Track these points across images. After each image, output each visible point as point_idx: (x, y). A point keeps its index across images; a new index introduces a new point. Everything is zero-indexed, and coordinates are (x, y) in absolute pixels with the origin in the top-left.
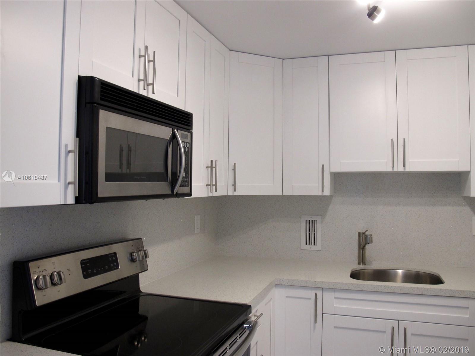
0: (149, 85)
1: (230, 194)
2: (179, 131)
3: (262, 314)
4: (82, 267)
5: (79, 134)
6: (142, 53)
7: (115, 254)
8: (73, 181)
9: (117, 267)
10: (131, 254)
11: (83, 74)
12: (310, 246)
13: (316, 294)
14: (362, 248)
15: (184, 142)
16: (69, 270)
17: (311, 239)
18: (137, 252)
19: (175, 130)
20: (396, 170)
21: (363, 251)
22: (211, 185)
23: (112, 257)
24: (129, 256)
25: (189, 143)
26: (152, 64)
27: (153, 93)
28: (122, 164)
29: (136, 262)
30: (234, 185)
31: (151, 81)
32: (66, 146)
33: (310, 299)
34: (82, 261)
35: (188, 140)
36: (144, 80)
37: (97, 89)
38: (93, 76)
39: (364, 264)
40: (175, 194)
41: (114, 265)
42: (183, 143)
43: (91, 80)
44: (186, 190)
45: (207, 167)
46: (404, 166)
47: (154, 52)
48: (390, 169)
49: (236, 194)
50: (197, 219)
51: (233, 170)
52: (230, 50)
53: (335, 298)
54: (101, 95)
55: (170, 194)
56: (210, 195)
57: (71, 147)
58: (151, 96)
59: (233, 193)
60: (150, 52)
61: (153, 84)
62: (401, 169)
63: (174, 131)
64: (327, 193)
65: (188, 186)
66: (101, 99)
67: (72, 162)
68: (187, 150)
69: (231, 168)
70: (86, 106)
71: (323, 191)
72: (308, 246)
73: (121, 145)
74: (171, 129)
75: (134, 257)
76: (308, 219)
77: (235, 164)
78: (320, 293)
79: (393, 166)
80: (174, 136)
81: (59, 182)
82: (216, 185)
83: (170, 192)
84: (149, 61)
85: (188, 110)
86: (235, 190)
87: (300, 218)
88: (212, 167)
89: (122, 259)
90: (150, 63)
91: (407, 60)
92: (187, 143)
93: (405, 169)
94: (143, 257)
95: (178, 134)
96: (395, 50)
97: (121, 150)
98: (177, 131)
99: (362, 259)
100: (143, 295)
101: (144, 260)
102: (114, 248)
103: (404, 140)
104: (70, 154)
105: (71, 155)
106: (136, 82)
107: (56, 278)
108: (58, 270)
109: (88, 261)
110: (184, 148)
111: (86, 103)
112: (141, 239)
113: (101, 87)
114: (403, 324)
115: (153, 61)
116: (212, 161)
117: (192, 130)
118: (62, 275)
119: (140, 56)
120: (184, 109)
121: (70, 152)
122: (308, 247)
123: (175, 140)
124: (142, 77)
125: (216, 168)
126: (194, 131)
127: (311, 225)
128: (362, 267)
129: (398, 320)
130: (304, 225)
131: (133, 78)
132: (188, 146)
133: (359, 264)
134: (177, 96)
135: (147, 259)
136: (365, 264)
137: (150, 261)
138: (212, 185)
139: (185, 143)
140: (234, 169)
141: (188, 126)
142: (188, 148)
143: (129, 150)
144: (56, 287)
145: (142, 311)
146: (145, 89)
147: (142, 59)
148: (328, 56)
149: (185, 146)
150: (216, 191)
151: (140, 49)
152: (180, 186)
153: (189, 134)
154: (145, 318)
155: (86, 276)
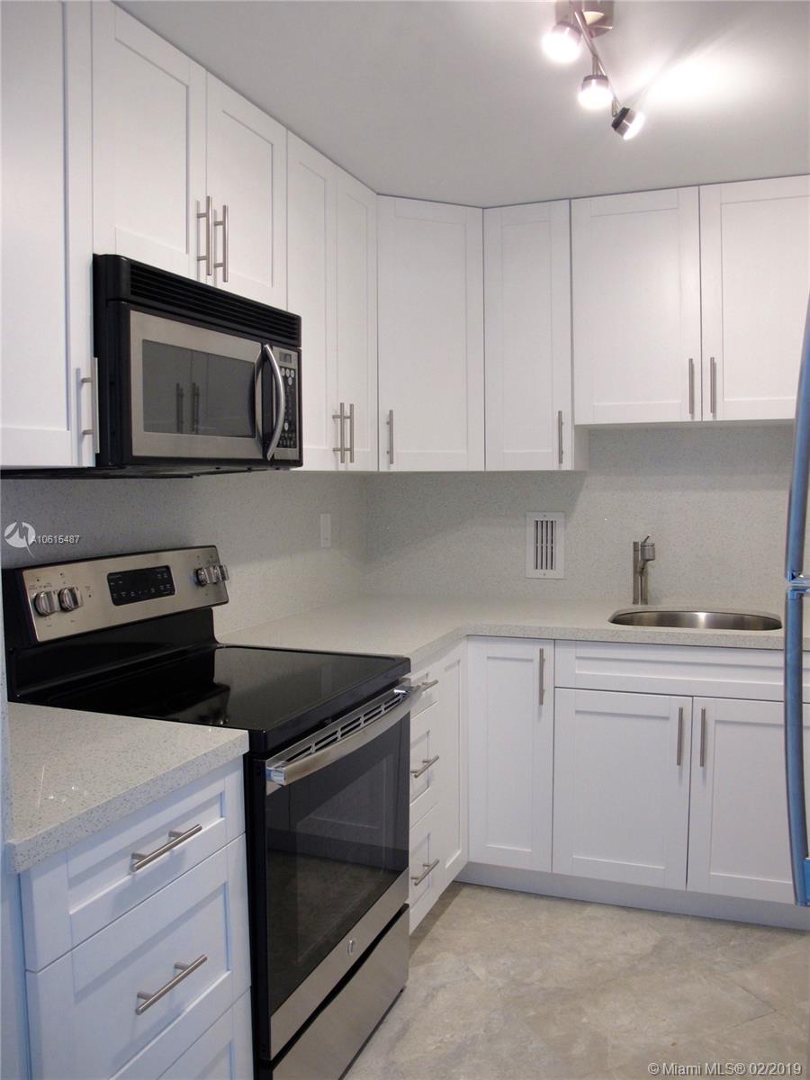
0: (216, 266)
1: (383, 468)
2: (274, 348)
3: (436, 682)
4: (110, 586)
5: (98, 350)
6: (203, 211)
7: (167, 568)
8: (90, 428)
9: (171, 592)
10: (197, 573)
11: (100, 252)
12: (544, 571)
13: (541, 651)
14: (641, 571)
15: (286, 368)
16: (88, 588)
17: (545, 558)
18: (208, 568)
19: (267, 346)
20: (698, 418)
21: (643, 578)
22: (342, 450)
23: (162, 573)
24: (192, 573)
25: (294, 370)
26: (220, 228)
27: (225, 281)
28: (182, 422)
29: (206, 587)
30: (390, 452)
31: (220, 260)
32: (78, 371)
33: (531, 661)
34: (110, 575)
35: (294, 365)
36: (207, 258)
37: (125, 276)
38: (118, 254)
39: (645, 601)
40: (269, 459)
41: (165, 587)
42: (283, 370)
43: (114, 260)
44: (290, 454)
45: (334, 417)
46: (713, 410)
47: (225, 207)
48: (687, 418)
49: (394, 468)
50: (325, 521)
51: (388, 423)
52: (378, 194)
53: (577, 658)
54: (132, 286)
55: (260, 460)
56: (342, 468)
57: (85, 374)
58: (221, 286)
59: (389, 467)
60: (217, 206)
61: (224, 265)
62: (708, 417)
63: (266, 348)
64: (568, 465)
65: (295, 447)
66: (133, 293)
67: (88, 398)
68: (290, 382)
69: (384, 419)
70: (107, 305)
71: (561, 461)
72: (539, 571)
73: (178, 385)
74: (260, 344)
75: (202, 577)
76: (540, 519)
77: (391, 412)
78: (548, 650)
79: (692, 411)
80: (265, 357)
81: (68, 429)
82: (351, 450)
83: (260, 457)
84: (216, 224)
85: (293, 310)
86: (391, 462)
87: (525, 516)
88: (343, 417)
89: (181, 579)
90: (218, 227)
91: (721, 204)
92: (290, 370)
93: (714, 416)
94: (218, 578)
95: (274, 354)
96: (699, 185)
97: (180, 395)
98: (272, 349)
99: (641, 595)
100: (221, 648)
101: (222, 584)
102: (166, 559)
103: (712, 359)
104: (85, 384)
105: (86, 387)
106: (194, 262)
107: (68, 600)
108: (70, 586)
109: (120, 576)
110: (285, 378)
111: (107, 301)
112: (214, 546)
113: (132, 273)
114: (700, 704)
115: (223, 223)
116: (342, 405)
117: (300, 346)
118: (78, 594)
119: (199, 216)
120: (285, 309)
121: (84, 381)
122: (540, 573)
123: (266, 364)
124: (203, 253)
125: (351, 417)
126: (303, 348)
127: (545, 530)
128: (639, 607)
129: (692, 696)
130: (531, 530)
131: (187, 256)
132: (293, 376)
133: (635, 602)
134: (270, 285)
135: (226, 582)
136: (646, 603)
137: (232, 587)
138: (344, 450)
139: (288, 370)
140: (390, 423)
141: (293, 338)
142: (294, 379)
143: (195, 394)
144: (68, 614)
145: (219, 677)
146: (209, 275)
147: (203, 220)
148: (570, 199)
149: (288, 375)
150: (352, 461)
151: (198, 203)
152: (278, 446)
153: (294, 354)
154: (224, 689)
155: (118, 601)
